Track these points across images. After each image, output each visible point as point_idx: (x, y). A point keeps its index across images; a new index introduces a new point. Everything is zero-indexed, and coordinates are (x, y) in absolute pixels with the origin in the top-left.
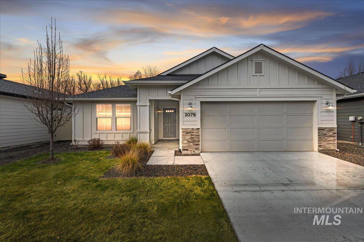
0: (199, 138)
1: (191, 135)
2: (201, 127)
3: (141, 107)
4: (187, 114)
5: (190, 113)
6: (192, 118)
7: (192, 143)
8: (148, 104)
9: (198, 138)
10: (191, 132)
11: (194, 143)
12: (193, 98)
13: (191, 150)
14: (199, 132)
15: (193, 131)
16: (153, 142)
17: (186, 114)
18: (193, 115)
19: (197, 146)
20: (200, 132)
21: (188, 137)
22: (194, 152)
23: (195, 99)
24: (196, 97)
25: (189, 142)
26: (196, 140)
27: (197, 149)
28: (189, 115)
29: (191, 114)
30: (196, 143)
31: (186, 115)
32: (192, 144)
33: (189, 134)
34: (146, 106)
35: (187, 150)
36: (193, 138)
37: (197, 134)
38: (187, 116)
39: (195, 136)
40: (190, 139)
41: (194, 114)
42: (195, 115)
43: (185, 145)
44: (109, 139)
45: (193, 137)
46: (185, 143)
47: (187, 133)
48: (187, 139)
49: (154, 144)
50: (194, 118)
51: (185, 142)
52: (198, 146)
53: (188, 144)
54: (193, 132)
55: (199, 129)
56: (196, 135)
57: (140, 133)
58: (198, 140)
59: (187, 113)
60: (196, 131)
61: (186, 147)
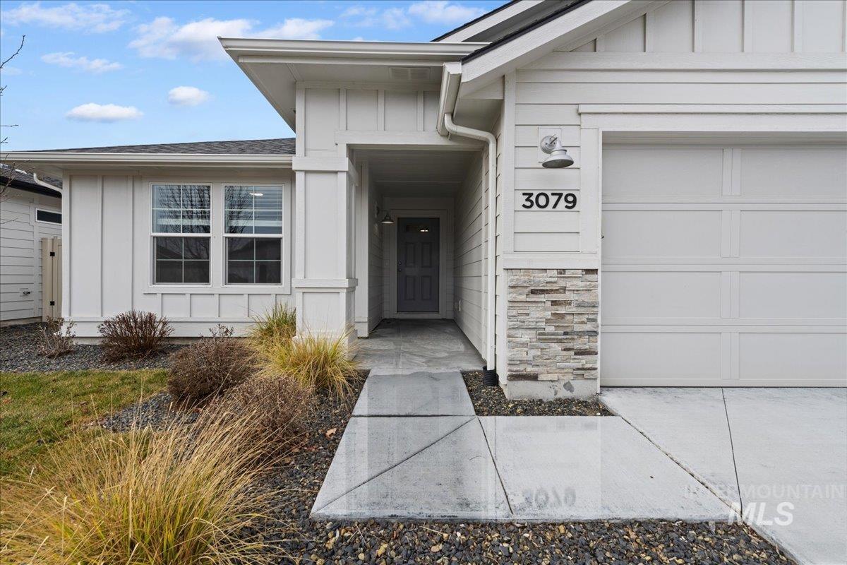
0: (595, 320)
1: (554, 303)
2: (602, 264)
3: (311, 177)
4: (533, 199)
5: (549, 194)
6: (558, 218)
7: (560, 341)
8: (344, 164)
9: (589, 320)
10: (555, 287)
11: (569, 345)
12: (568, 115)
13: (555, 377)
14: (595, 287)
15: (562, 283)
16: (364, 331)
17: (531, 195)
18: (562, 203)
19: (584, 361)
20: (599, 288)
21: (540, 313)
22: (568, 387)
23: (575, 120)
24: (582, 109)
25: (544, 337)
26: (578, 328)
27: (582, 372)
28: (542, 201)
29: (553, 199)
30: (580, 344)
31: (528, 204)
32: (557, 347)
33: (542, 298)
34: (336, 172)
35: (534, 378)
36: (562, 316)
37: (586, 298)
38: (535, 207)
39: (573, 309)
40: (548, 321)
41: (570, 199)
42: (574, 202)
43: (521, 354)
44: (197, 316)
45: (562, 310)
46: (524, 345)
47: (533, 292)
48: (533, 325)
49: (367, 338)
50: (570, 215)
51: (526, 337)
52: (589, 357)
53: (537, 348)
54: (564, 289)
55: (594, 271)
56: (579, 306)
57: (307, 291)
58: (589, 327)
59: (535, 194)
60: (580, 284)
61: (528, 363)
